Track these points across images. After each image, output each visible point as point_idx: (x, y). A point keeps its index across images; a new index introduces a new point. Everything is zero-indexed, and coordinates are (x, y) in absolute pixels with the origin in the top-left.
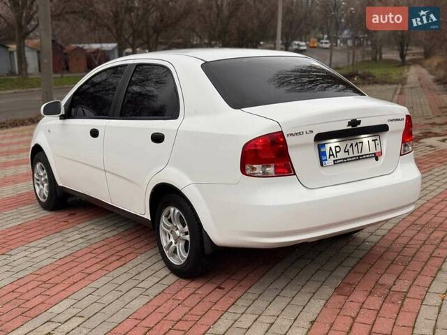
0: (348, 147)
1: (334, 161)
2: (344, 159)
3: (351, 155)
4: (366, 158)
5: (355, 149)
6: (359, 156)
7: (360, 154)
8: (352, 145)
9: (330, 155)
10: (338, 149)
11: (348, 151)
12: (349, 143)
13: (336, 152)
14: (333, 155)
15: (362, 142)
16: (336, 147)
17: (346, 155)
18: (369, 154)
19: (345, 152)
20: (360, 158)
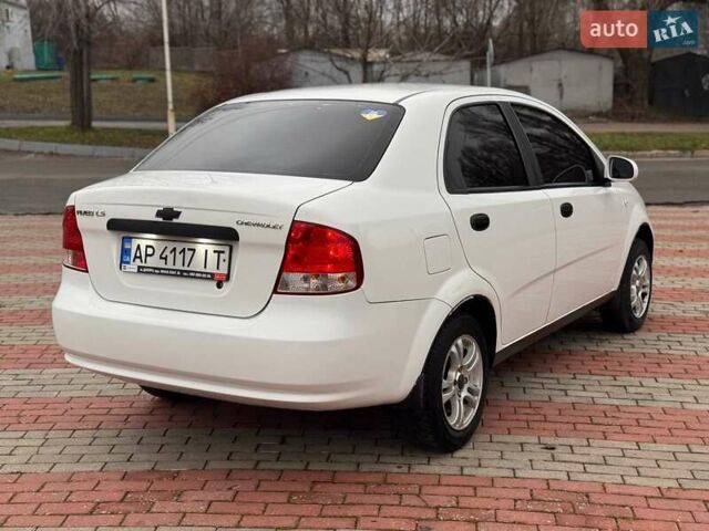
0: (167, 253)
1: (139, 267)
2: (155, 268)
3: (170, 266)
4: (195, 277)
5: (179, 257)
6: (182, 271)
7: (185, 268)
8: (174, 249)
9: (136, 257)
10: (150, 251)
11: (166, 258)
12: (171, 246)
13: (147, 255)
14: (140, 257)
15: (194, 250)
16: (147, 247)
17: (161, 264)
18: (202, 273)
19: (161, 258)
20: (182, 274)
